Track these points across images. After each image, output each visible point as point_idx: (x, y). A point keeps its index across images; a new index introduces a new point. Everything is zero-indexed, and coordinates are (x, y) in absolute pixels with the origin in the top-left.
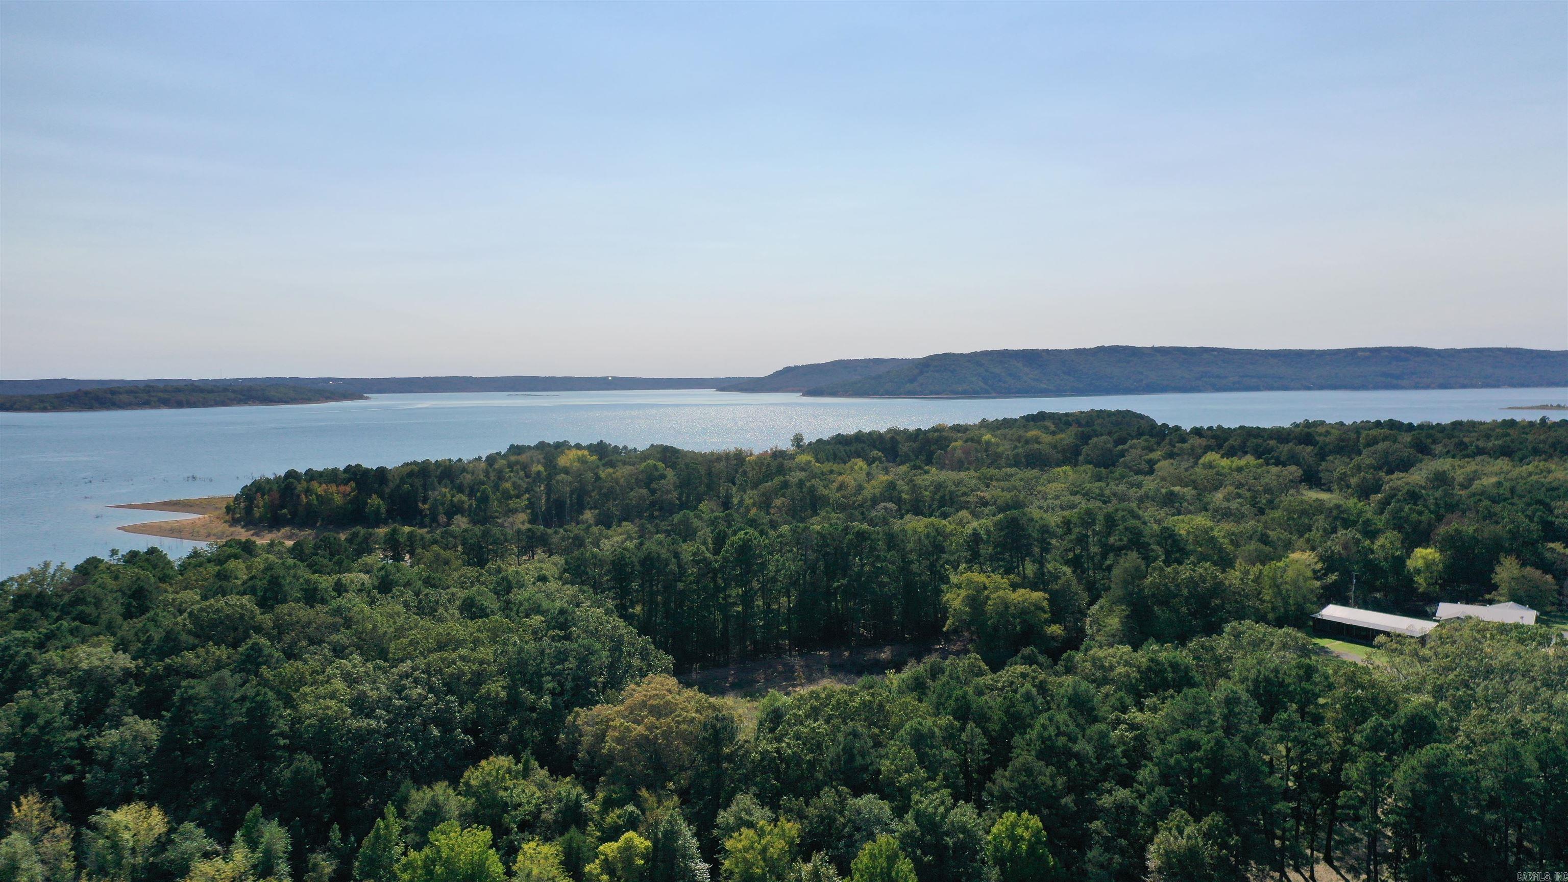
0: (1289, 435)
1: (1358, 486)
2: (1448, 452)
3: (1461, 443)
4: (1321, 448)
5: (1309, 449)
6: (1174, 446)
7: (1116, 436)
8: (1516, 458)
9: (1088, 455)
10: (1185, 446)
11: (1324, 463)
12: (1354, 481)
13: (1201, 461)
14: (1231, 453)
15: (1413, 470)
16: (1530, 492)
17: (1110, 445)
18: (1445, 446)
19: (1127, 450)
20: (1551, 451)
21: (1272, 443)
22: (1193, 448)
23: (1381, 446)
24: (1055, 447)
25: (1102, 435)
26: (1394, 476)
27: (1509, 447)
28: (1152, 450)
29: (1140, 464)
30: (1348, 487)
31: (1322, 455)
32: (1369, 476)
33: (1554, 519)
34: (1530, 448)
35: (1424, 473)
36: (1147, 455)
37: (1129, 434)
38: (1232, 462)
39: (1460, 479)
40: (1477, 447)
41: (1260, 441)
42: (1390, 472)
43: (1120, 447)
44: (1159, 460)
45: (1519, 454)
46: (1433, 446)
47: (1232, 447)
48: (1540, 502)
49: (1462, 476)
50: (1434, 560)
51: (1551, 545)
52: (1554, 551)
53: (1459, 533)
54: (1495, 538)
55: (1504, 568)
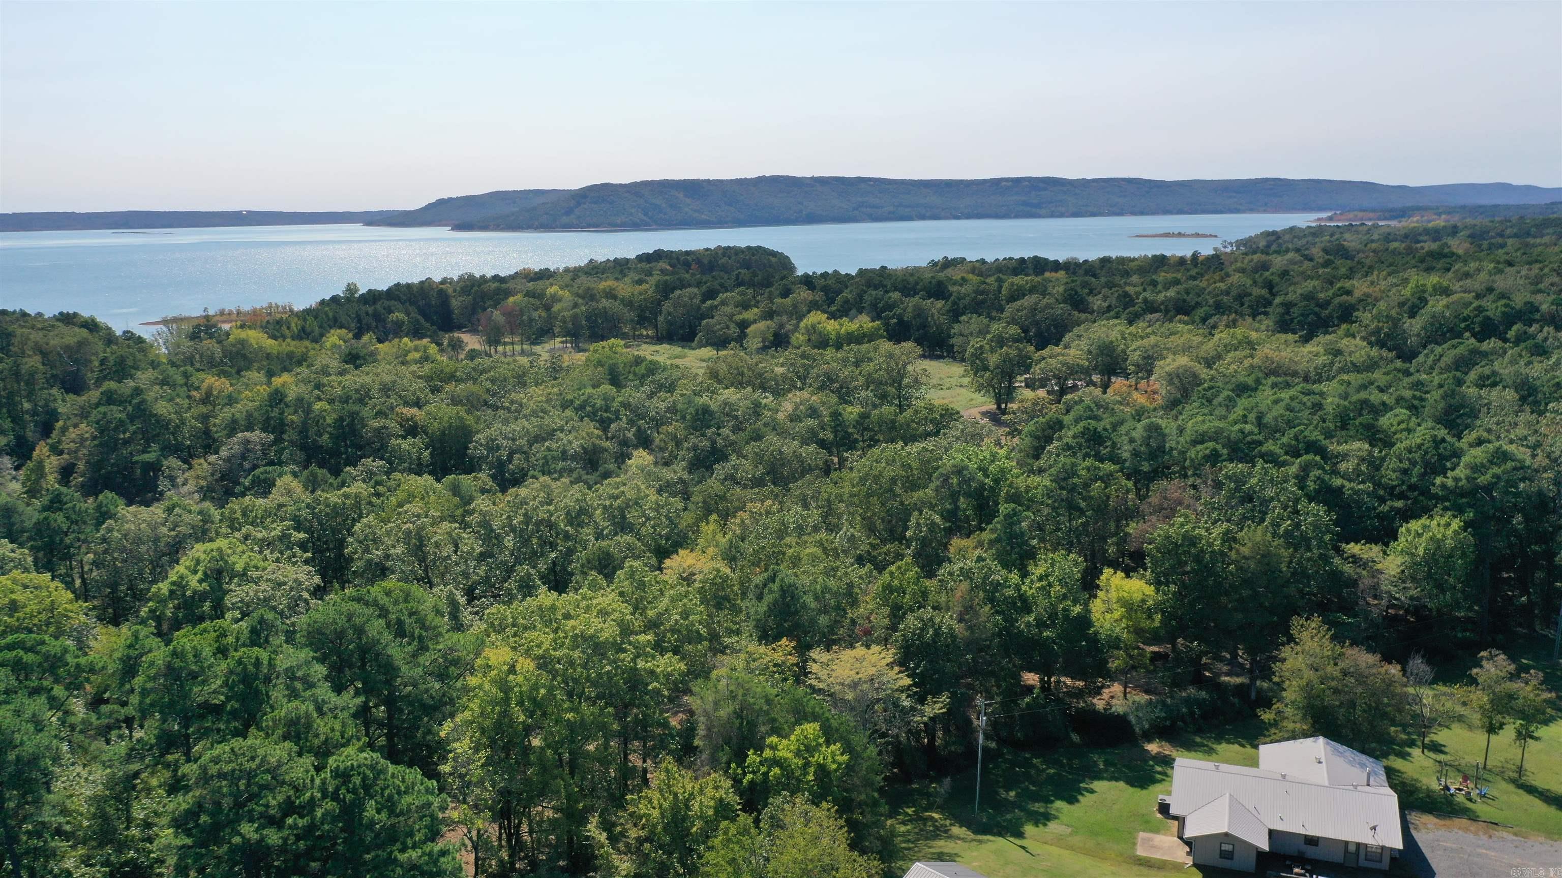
0: (917, 283)
1: (997, 367)
2: (1109, 308)
3: (1126, 294)
4: (954, 303)
5: (940, 304)
6: (772, 303)
7: (704, 288)
8: (1197, 319)
9: (669, 314)
10: (788, 301)
11: (956, 326)
12: (993, 359)
13: (802, 324)
14: (844, 312)
15: (1067, 338)
16: (1290, 424)
17: (697, 301)
18: (1105, 298)
19: (716, 307)
20: (1236, 306)
21: (896, 295)
22: (795, 306)
23: (1028, 301)
24: (629, 303)
25: (690, 286)
26: (1045, 352)
27: (1184, 301)
28: (746, 306)
29: (728, 327)
30: (986, 368)
31: (955, 314)
32: (1013, 353)
33: (1337, 482)
34: (1211, 301)
35: (1084, 344)
36: (740, 313)
37: (722, 285)
38: (841, 325)
39: (1135, 357)
40: (1145, 301)
41: (880, 293)
42: (1040, 347)
43: (709, 302)
44: (755, 321)
45: (1200, 312)
46: (1090, 299)
47: (847, 301)
48: (1312, 447)
49: (1138, 353)
50: (1144, 601)
51: (1354, 548)
52: (1355, 560)
53: (1192, 541)
54: (1266, 558)
55: (1299, 648)
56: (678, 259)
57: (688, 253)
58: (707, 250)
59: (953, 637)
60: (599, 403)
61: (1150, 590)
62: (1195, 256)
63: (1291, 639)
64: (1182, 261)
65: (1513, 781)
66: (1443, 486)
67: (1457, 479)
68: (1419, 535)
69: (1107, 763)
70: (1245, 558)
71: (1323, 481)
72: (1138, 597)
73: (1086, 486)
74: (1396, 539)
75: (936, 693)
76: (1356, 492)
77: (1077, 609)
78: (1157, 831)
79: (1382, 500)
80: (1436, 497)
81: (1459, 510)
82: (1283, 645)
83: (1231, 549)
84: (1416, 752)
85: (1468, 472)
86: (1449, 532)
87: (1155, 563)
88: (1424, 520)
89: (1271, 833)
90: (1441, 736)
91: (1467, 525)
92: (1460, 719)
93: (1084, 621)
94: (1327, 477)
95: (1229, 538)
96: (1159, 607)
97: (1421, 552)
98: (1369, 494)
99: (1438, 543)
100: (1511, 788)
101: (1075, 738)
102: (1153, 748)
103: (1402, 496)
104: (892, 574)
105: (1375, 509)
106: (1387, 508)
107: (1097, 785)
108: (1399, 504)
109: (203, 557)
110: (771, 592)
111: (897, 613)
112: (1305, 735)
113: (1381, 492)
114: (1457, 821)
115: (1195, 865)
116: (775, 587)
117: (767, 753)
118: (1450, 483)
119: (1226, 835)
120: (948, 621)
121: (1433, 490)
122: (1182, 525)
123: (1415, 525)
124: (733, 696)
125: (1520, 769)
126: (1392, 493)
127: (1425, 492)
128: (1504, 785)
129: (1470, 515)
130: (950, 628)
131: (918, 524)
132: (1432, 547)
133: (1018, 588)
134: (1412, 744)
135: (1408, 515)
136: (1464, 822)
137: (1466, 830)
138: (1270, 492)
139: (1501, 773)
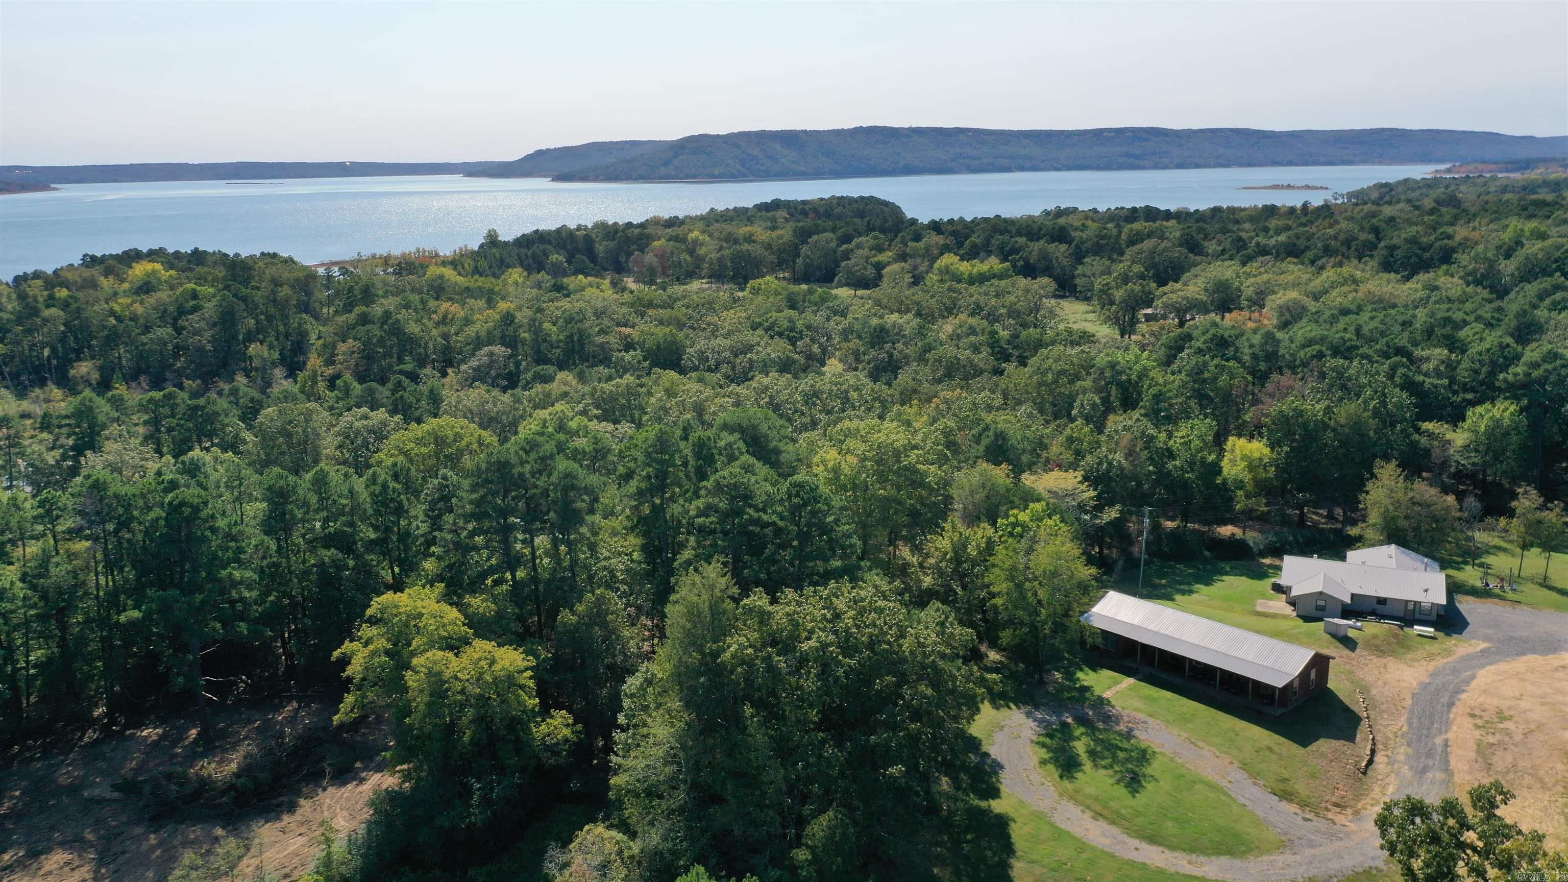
0: (1040, 229)
1: (1124, 301)
2: (1223, 252)
3: (1240, 239)
4: (1077, 246)
5: (1063, 247)
6: (906, 245)
7: (840, 233)
8: (1306, 261)
9: (807, 256)
10: (921, 245)
11: (1080, 267)
12: (1119, 295)
13: (936, 265)
14: (972, 254)
15: (1185, 277)
16: (1383, 334)
17: (833, 245)
18: (1219, 243)
19: (852, 251)
20: (1344, 249)
21: (1021, 240)
22: (927, 249)
23: (1147, 244)
24: (769, 247)
25: (825, 231)
26: (1166, 289)
27: (1295, 245)
28: (880, 249)
29: (865, 268)
30: (1112, 303)
31: (1078, 257)
32: (1137, 288)
33: (1420, 378)
34: (1320, 245)
35: (1201, 281)
36: (875, 256)
37: (856, 230)
38: (973, 266)
39: (1248, 292)
40: (1258, 244)
41: (1006, 237)
42: (1162, 283)
43: (845, 246)
44: (889, 263)
45: (1310, 254)
46: (1206, 244)
47: (974, 246)
48: (1400, 351)
49: (1252, 288)
50: (1260, 459)
51: (1427, 426)
52: (1430, 435)
53: (1299, 413)
54: (1357, 426)
55: (1380, 483)
56: (795, 208)
57: (804, 202)
58: (821, 199)
59: (1122, 469)
60: (786, 324)
61: (1267, 451)
62: (1305, 206)
63: (1373, 476)
64: (1292, 210)
65: (1541, 585)
66: (1505, 380)
67: (1516, 375)
68: (1482, 416)
69: (1231, 568)
70: (1342, 426)
71: (1408, 377)
72: (1256, 455)
73: (1215, 379)
74: (1464, 420)
75: (1111, 504)
76: (1436, 387)
77: (1212, 457)
78: (1271, 599)
79: (1455, 393)
80: (1500, 390)
81: (1516, 398)
82: (1367, 480)
83: (1330, 419)
84: (1468, 568)
85: (1525, 368)
86: (1507, 414)
87: (1270, 431)
88: (1488, 405)
89: (1353, 596)
90: (1489, 560)
91: (1521, 411)
92: (1505, 550)
93: (1215, 468)
94: (1411, 374)
95: (1328, 410)
96: (1273, 462)
97: (1483, 429)
98: (1445, 388)
99: (1497, 423)
100: (1537, 587)
101: (1207, 553)
102: (1267, 561)
103: (1473, 390)
104: (1072, 429)
105: (1449, 398)
106: (1459, 399)
107: (1225, 578)
108: (1470, 396)
109: (548, 418)
110: (988, 436)
111: (1079, 454)
112: (1381, 543)
113: (1456, 387)
114: (1490, 600)
115: (1298, 616)
116: (991, 433)
117: (1012, 519)
118: (1510, 378)
119: (1321, 593)
120: (1118, 457)
121: (1497, 384)
122: (1293, 402)
123: (1479, 409)
124: (983, 486)
125: (1545, 578)
126: (1465, 388)
127: (1492, 387)
128: (1531, 585)
129: (1525, 402)
130: (1119, 461)
131: (1082, 405)
132: (1491, 424)
133: (1165, 443)
134: (1466, 563)
135: (1474, 403)
136: (1496, 600)
137: (1497, 604)
138: (1364, 380)
139: (1532, 580)
